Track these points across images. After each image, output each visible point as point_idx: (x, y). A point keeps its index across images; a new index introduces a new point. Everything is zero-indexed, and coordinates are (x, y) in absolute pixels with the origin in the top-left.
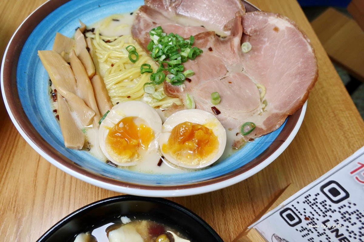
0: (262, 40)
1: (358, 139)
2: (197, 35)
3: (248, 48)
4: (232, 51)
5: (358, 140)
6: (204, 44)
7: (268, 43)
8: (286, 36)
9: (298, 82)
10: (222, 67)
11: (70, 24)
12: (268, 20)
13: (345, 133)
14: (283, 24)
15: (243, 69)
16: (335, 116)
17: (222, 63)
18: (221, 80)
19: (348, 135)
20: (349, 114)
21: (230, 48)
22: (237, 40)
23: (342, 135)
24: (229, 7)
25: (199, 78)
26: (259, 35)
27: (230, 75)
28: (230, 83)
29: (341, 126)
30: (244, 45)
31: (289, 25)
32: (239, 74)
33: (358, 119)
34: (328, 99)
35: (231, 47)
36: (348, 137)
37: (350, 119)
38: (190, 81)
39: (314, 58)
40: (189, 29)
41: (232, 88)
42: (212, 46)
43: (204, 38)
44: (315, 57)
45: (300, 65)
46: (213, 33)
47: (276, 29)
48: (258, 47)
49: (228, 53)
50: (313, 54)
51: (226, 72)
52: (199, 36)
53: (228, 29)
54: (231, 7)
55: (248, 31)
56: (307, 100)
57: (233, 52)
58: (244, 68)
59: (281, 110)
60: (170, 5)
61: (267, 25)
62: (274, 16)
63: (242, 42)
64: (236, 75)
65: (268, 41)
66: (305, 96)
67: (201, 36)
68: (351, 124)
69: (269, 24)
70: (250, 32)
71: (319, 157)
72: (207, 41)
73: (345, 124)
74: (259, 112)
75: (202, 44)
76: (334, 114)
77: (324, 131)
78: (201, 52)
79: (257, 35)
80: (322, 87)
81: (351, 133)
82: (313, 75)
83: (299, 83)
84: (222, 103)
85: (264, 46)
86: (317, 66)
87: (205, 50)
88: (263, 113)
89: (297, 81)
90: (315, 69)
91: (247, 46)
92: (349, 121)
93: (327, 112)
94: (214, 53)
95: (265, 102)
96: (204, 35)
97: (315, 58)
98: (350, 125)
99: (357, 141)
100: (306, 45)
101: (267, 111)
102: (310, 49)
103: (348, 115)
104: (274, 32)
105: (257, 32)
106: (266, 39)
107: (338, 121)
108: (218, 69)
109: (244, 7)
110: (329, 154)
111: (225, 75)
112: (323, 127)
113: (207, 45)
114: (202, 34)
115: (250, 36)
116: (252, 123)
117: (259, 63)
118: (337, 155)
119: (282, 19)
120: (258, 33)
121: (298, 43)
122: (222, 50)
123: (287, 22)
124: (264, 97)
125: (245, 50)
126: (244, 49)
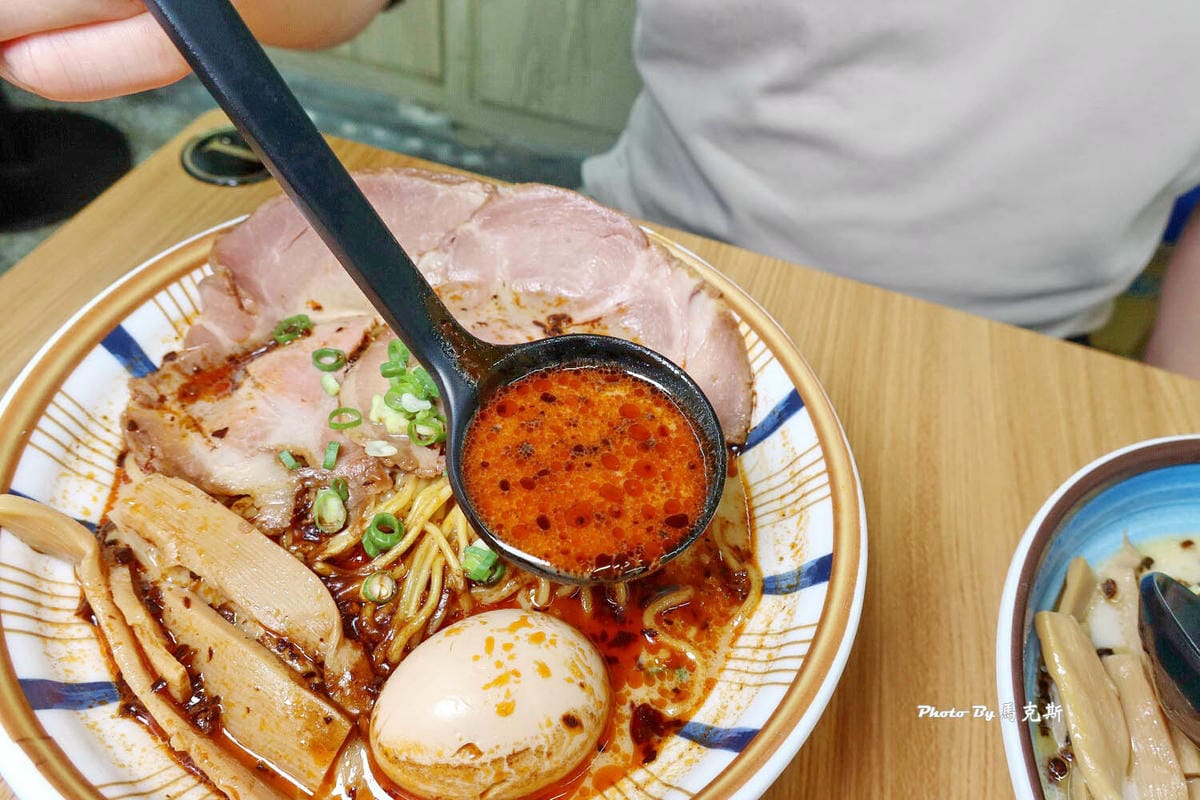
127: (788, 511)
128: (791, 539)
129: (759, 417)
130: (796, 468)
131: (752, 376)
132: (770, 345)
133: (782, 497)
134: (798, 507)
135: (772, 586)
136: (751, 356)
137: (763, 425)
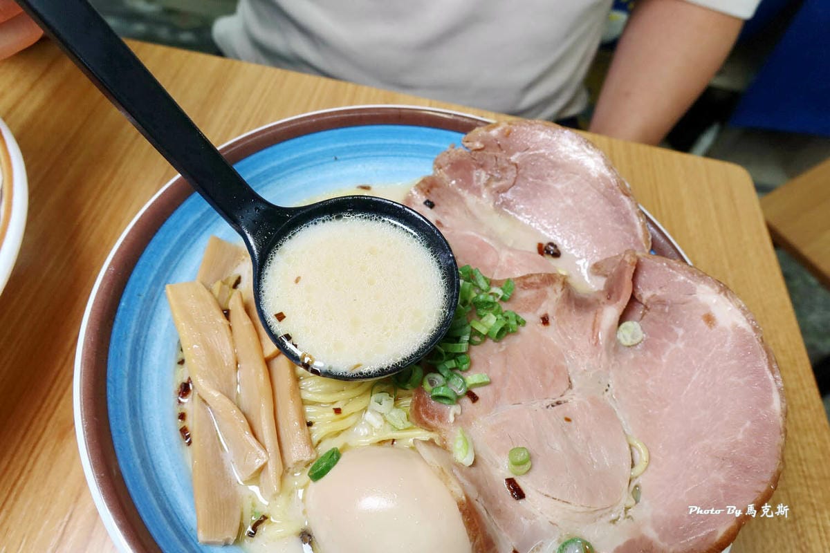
0: (672, 330)
2: (524, 278)
3: (633, 337)
4: (593, 338)
6: (533, 304)
7: (683, 343)
8: (727, 345)
9: (723, 481)
10: (559, 371)
12: (696, 289)
14: (728, 314)
15: (609, 386)
17: (563, 363)
18: (548, 407)
21: (589, 330)
22: (611, 313)
24: (616, 225)
25: (497, 394)
26: (669, 313)
27: (574, 400)
28: (568, 420)
30: (626, 328)
31: (742, 323)
32: (594, 401)
35: (593, 329)
38: (474, 398)
39: (781, 434)
40: (510, 256)
41: (569, 436)
42: (550, 313)
43: (538, 288)
44: (782, 429)
45: (740, 437)
46: (561, 279)
47: (709, 319)
48: (658, 342)
49: (583, 342)
50: (781, 420)
51: (565, 386)
52: (528, 281)
53: (600, 272)
54: (621, 228)
55: (645, 294)
56: (731, 544)
57: (594, 343)
58: (611, 386)
59: (663, 537)
60: (487, 185)
61: (691, 301)
62: (713, 287)
63: (623, 318)
64: (587, 403)
65: (683, 338)
66: (728, 533)
67: (532, 280)
69: (697, 299)
70: (648, 300)
72: (544, 296)
74: (613, 516)
75: (530, 303)
78: (521, 323)
79: (662, 312)
82: (763, 482)
83: (725, 487)
84: (532, 474)
85: (672, 346)
86: (783, 459)
87: (532, 318)
88: (623, 522)
89: (721, 478)
90: (773, 466)
91: (632, 331)
94: (550, 333)
95: (636, 492)
96: (538, 281)
97: (783, 435)
100: (771, 391)
101: (632, 519)
102: (777, 404)
104: (702, 324)
105: (665, 305)
106: (681, 332)
108: (550, 374)
109: (650, 239)
111: (562, 396)
113: (539, 306)
114: (536, 278)
115: (646, 307)
116: (587, 543)
117: (649, 382)
119: (731, 301)
120: (667, 309)
121: (752, 376)
122: (572, 328)
123: (739, 313)
124: (636, 477)
125: (626, 340)
126: (624, 337)
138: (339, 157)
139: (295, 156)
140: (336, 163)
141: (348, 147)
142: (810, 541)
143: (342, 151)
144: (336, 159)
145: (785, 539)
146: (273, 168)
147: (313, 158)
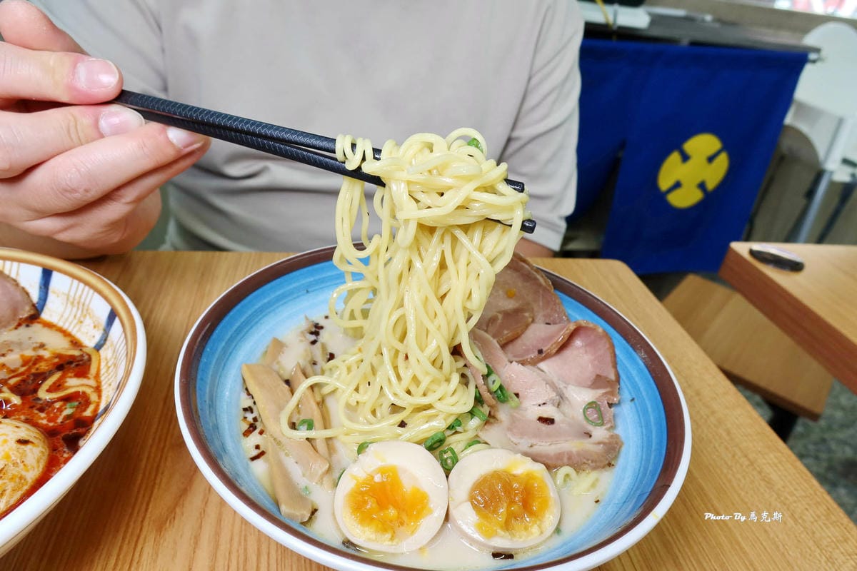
1: (808, 504)
5: (808, 507)
11: (262, 321)
13: (779, 496)
16: (752, 463)
19: (787, 499)
20: (776, 457)
23: (776, 500)
29: (769, 483)
33: (796, 468)
34: (729, 433)
36: (787, 502)
37: (781, 468)
68: (785, 476)
71: (743, 545)
73: (774, 477)
76: (749, 459)
77: (739, 495)
80: (713, 413)
81: (792, 494)
92: (780, 470)
93: (734, 456)
98: (783, 478)
99: (807, 509)
103: (776, 461)
107: (760, 473)
110: (761, 539)
112: (735, 485)
118: (776, 539)
127: (82, 319)
128: (92, 325)
129: (35, 296)
130: (71, 299)
131: (15, 281)
132: (13, 260)
133: (75, 316)
134: (85, 311)
135: (98, 347)
136: (7, 272)
137: (40, 299)
138: (309, 290)
139: (278, 293)
140: (308, 294)
141: (314, 281)
142: (769, 474)
143: (310, 285)
144: (307, 292)
145: (750, 476)
146: (265, 304)
147: (291, 293)
